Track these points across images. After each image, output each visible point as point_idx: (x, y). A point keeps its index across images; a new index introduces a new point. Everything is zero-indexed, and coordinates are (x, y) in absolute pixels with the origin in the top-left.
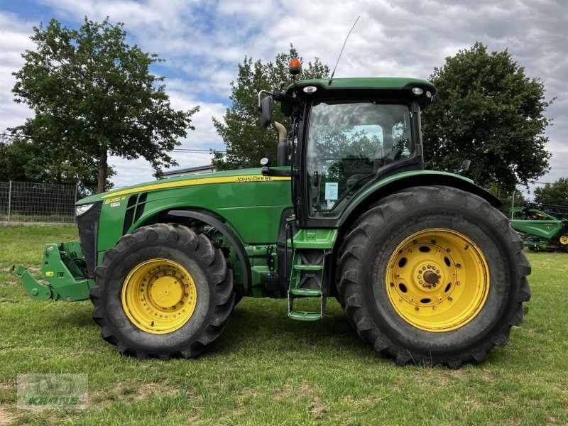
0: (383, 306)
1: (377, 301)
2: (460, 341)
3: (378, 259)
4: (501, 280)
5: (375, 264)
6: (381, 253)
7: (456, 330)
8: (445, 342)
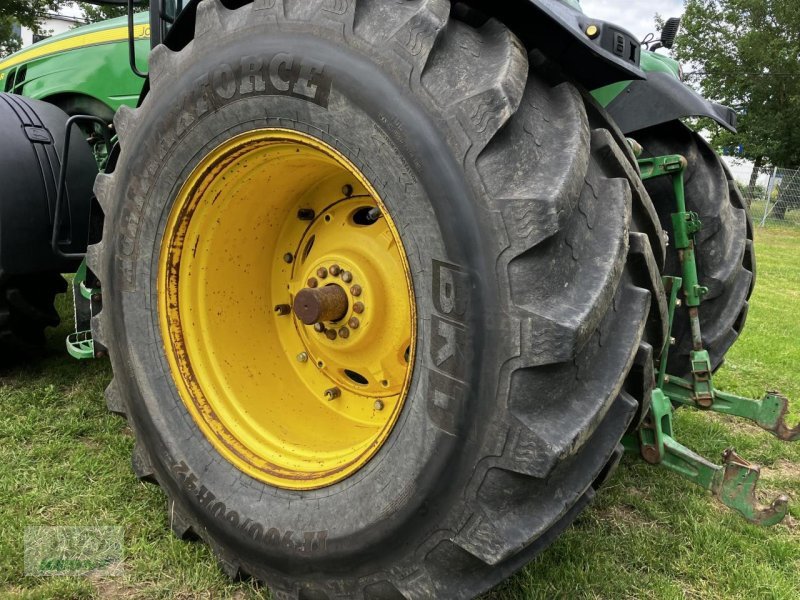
0: (142, 359)
1: (130, 342)
2: (298, 536)
3: (134, 217)
4: (442, 357)
5: (128, 233)
6: (139, 201)
7: (302, 493)
8: (260, 521)
